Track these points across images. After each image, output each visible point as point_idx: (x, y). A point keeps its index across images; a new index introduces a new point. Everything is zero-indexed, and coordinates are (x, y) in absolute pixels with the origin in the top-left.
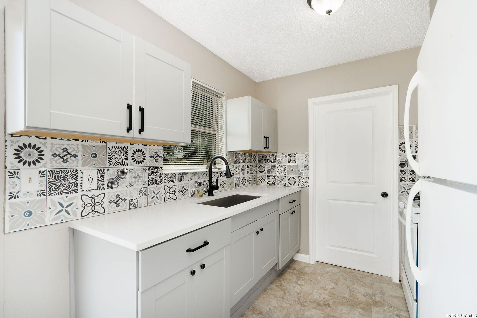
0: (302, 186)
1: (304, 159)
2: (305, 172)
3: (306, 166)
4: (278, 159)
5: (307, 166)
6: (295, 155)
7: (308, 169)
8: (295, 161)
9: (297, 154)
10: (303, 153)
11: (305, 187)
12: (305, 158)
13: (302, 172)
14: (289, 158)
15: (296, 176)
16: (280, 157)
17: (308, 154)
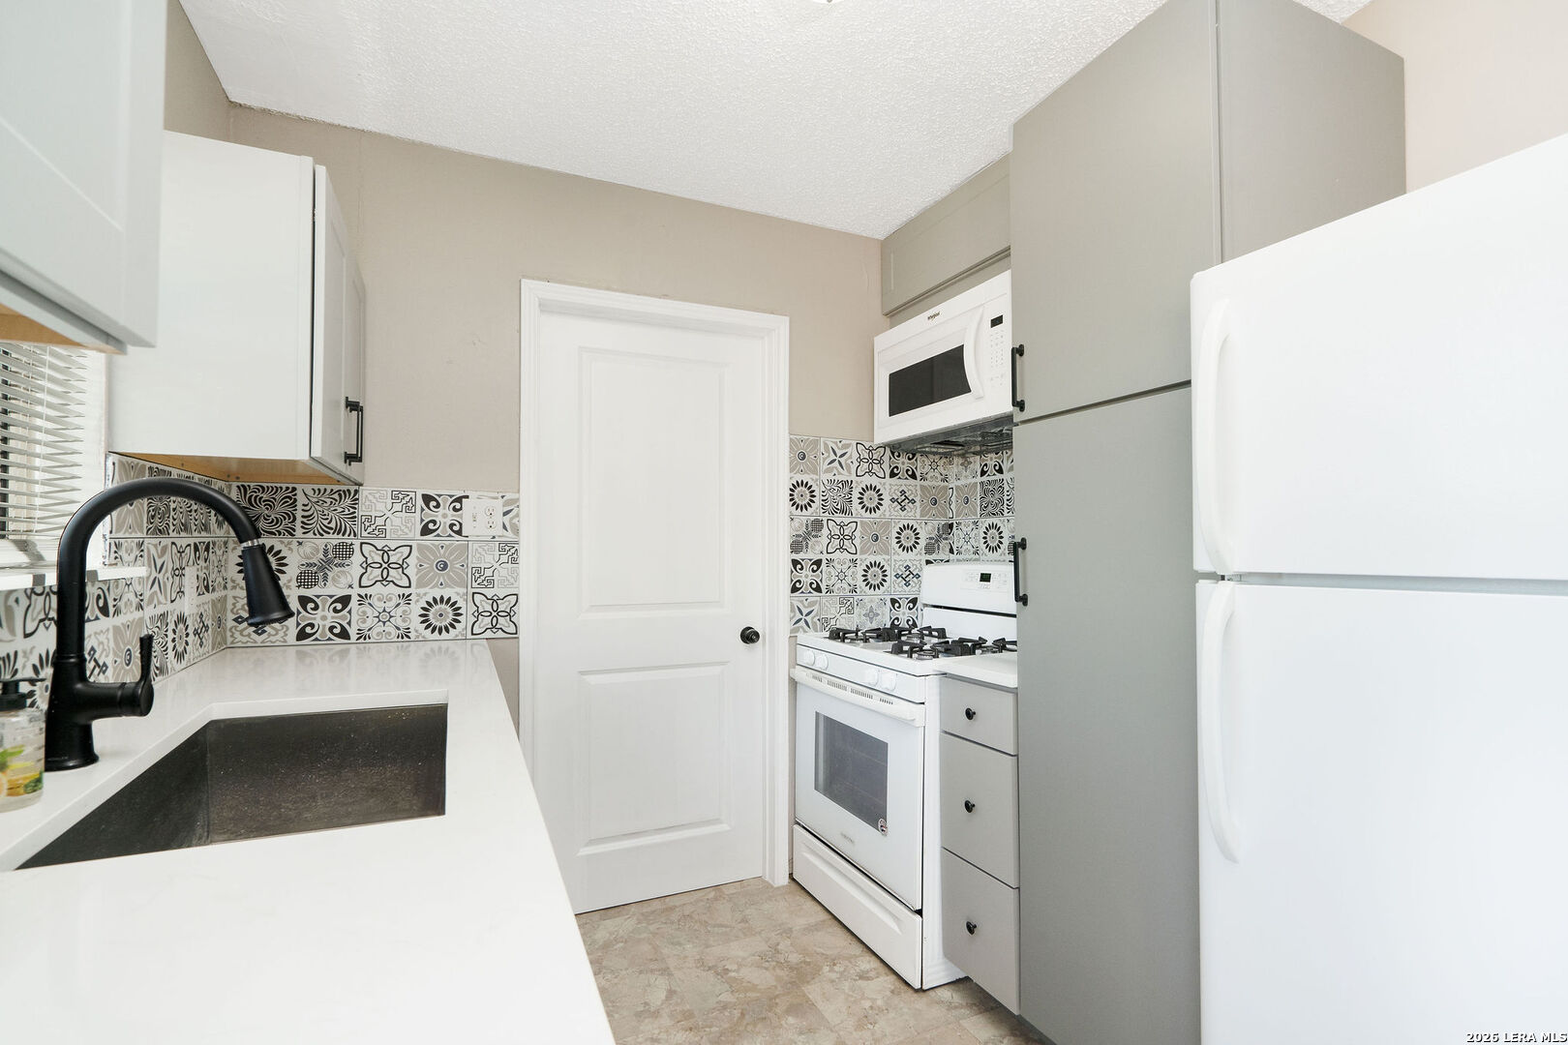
0: (489, 634)
1: (499, 519)
2: (503, 572)
3: (510, 551)
4: (369, 518)
5: (513, 551)
6: (459, 500)
7: (514, 561)
8: (456, 528)
9: (467, 497)
10: (496, 495)
11: (500, 634)
12: (505, 514)
13: (488, 573)
14: (429, 515)
15: (462, 590)
16: (380, 506)
17: (518, 500)
